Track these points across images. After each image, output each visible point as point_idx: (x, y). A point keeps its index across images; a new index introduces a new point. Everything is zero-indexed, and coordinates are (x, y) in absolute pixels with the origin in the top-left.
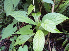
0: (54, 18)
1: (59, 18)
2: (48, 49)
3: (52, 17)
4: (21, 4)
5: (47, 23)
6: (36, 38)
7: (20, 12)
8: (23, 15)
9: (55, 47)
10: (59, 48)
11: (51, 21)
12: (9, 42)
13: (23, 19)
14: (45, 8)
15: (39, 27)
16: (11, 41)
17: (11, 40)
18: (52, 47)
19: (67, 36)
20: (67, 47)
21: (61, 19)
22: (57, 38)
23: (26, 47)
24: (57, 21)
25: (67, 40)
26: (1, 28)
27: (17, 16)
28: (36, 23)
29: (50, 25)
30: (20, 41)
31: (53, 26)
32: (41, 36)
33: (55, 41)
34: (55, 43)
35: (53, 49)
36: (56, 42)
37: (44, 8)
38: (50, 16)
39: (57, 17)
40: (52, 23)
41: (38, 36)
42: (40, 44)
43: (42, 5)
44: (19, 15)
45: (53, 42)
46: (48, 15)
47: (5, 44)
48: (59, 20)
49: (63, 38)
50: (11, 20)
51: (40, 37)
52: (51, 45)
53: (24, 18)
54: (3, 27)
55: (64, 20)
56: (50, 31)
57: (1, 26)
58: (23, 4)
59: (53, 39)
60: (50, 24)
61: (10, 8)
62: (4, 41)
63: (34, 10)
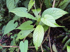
0: (53, 13)
1: (59, 13)
2: (49, 46)
3: (52, 12)
4: (20, 2)
5: (47, 18)
6: (36, 32)
7: (20, 9)
8: (23, 11)
9: (55, 44)
10: (59, 45)
11: (50, 16)
12: (10, 40)
13: (23, 15)
14: (46, 5)
15: (39, 22)
16: (11, 39)
17: (12, 37)
18: (52, 44)
19: (67, 33)
20: (67, 44)
21: (60, 13)
22: (57, 35)
23: (27, 42)
24: (57, 16)
25: (66, 37)
26: (1, 26)
27: (17, 12)
28: (37, 18)
29: (50, 20)
30: (21, 36)
31: (52, 20)
32: (41, 30)
33: (55, 38)
34: (55, 40)
35: (53, 45)
36: (57, 39)
37: (44, 5)
38: (50, 11)
39: (57, 12)
40: (51, 17)
41: (37, 30)
42: (39, 38)
43: (43, 2)
44: (19, 11)
45: (53, 39)
46: (48, 11)
47: (6, 41)
48: (59, 15)
49: (63, 36)
50: (12, 18)
51: (39, 31)
52: (51, 42)
53: (24, 13)
54: (3, 25)
55: (63, 14)
56: (50, 25)
57: (1, 24)
58: (23, 2)
59: (53, 37)
60: (50, 18)
61: (12, 4)
62: (5, 39)
63: (35, 6)
